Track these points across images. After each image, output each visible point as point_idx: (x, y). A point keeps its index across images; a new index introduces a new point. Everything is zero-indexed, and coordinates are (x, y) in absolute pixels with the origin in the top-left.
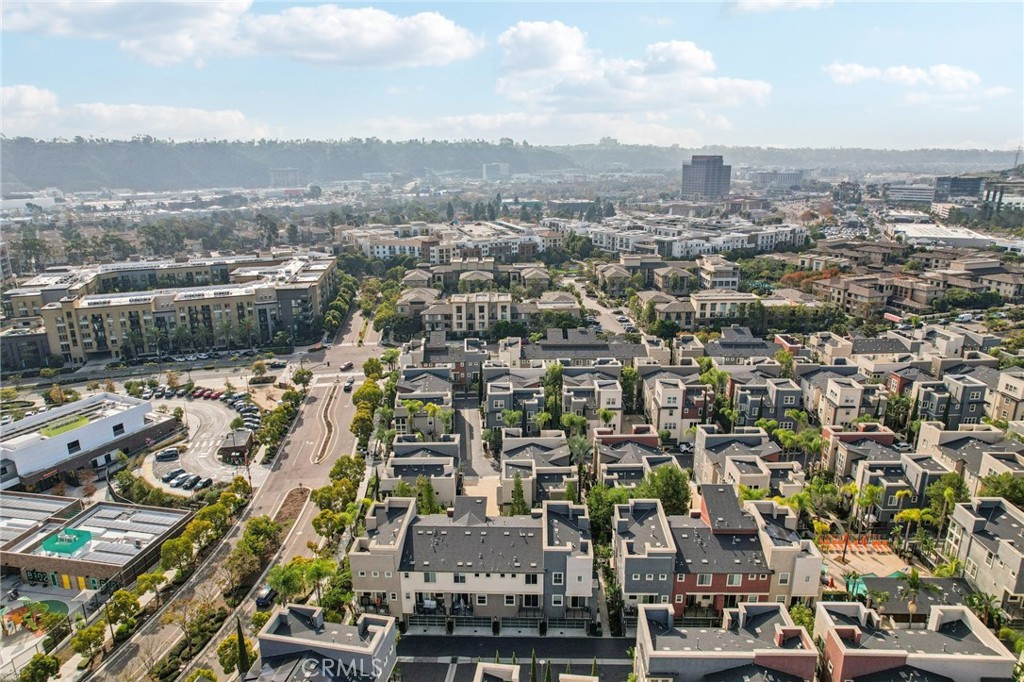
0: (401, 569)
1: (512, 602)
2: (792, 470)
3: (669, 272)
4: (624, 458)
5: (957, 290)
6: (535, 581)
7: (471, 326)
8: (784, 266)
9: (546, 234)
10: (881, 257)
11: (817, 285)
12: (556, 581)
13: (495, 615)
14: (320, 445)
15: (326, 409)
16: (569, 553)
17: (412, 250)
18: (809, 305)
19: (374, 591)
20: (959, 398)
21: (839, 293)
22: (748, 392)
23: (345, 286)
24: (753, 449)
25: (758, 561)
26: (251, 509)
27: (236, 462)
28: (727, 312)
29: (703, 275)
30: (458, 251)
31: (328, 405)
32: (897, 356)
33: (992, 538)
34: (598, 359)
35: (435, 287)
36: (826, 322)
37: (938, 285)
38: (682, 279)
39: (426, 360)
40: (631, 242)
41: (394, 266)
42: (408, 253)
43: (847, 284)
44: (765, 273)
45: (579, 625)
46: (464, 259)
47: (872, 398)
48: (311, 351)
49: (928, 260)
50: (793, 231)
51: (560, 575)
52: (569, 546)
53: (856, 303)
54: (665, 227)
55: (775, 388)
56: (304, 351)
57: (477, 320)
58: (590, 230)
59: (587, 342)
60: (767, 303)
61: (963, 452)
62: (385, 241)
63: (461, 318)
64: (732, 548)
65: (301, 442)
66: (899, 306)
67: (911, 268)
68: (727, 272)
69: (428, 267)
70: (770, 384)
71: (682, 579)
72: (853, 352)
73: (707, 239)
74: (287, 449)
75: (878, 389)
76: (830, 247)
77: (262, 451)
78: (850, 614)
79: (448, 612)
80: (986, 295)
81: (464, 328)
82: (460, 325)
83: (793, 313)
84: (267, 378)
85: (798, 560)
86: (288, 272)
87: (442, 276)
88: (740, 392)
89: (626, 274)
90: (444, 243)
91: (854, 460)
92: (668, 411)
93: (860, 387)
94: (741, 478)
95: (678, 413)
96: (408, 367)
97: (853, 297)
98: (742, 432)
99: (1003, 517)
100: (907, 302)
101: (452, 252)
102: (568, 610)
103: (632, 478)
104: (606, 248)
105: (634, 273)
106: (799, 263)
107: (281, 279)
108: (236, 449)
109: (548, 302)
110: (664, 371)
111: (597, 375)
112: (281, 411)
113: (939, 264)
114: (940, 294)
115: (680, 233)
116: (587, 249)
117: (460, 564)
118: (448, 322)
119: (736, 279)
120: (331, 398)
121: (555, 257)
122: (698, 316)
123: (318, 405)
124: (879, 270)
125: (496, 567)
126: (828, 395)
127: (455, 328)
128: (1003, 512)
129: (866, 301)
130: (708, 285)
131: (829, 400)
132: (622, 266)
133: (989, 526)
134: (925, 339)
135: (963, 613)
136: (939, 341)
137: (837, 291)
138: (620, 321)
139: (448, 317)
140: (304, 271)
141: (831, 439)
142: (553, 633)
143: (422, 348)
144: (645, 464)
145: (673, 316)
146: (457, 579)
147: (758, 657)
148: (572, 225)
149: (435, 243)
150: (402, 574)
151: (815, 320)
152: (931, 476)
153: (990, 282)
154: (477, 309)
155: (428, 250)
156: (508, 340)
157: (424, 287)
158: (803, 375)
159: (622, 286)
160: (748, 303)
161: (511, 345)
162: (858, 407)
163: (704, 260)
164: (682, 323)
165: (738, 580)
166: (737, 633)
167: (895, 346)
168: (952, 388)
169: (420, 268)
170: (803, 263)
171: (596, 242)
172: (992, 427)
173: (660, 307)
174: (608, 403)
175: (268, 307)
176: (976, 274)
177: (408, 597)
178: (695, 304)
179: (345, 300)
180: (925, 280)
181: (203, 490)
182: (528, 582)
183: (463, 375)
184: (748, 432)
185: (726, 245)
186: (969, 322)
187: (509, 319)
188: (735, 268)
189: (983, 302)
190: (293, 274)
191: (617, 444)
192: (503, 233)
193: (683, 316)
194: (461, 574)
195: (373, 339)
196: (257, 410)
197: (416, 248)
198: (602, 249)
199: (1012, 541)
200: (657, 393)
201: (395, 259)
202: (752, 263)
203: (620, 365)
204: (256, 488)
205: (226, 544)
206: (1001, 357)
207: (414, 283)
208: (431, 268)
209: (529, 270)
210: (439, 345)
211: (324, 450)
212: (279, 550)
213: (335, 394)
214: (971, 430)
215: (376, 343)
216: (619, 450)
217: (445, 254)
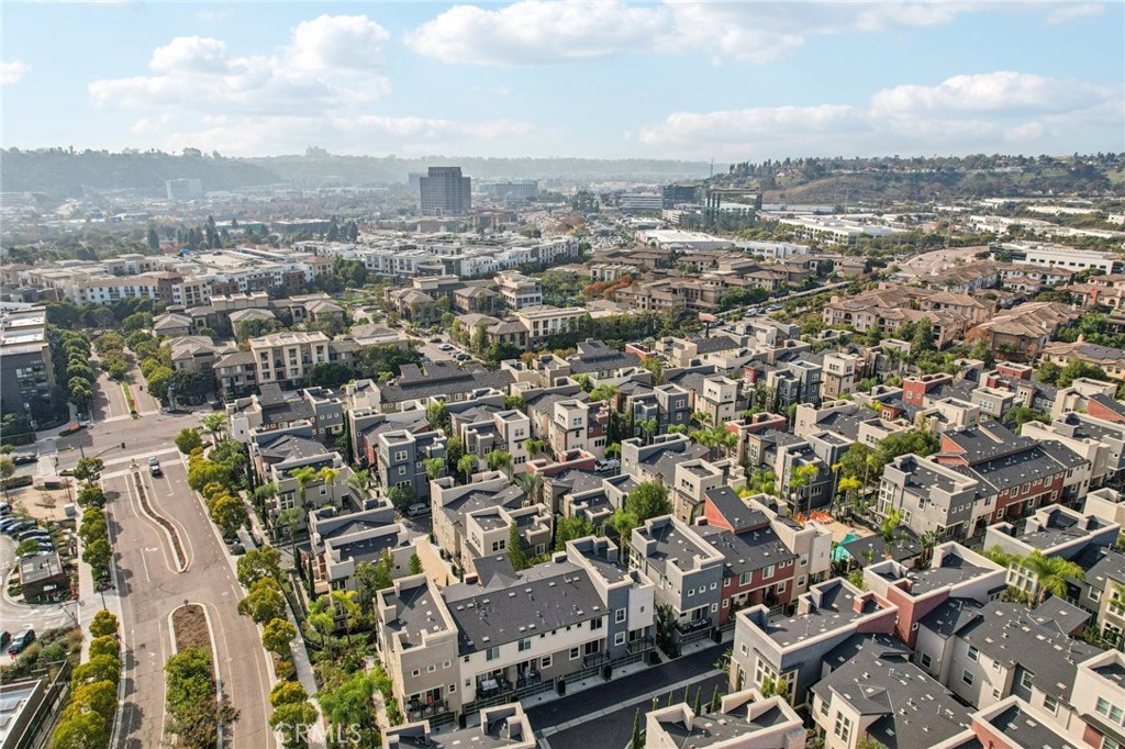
0: (460, 654)
1: (577, 654)
2: (729, 466)
3: (475, 291)
4: (576, 487)
5: (735, 288)
6: (600, 625)
7: (281, 375)
9: (311, 261)
10: (653, 263)
11: (620, 293)
12: (619, 618)
13: (559, 674)
14: (168, 548)
15: (145, 504)
16: (631, 586)
17: (144, 290)
19: (424, 692)
20: (804, 381)
21: (644, 299)
22: (641, 402)
23: (73, 344)
24: (687, 454)
25: (782, 549)
26: (130, 651)
27: (55, 599)
28: (559, 328)
29: (505, 292)
30: (209, 287)
31: (143, 497)
32: (737, 352)
33: (919, 486)
34: (475, 391)
35: (204, 334)
36: (646, 329)
37: (718, 284)
38: (489, 298)
40: (413, 264)
41: (124, 313)
43: (648, 289)
44: (564, 286)
45: (637, 658)
46: (228, 296)
48: (63, 434)
49: (694, 263)
50: (568, 243)
51: (622, 612)
52: (628, 579)
53: (660, 308)
54: (441, 245)
55: (667, 394)
56: (53, 435)
57: (288, 366)
58: (359, 253)
59: (450, 375)
60: (594, 315)
62: (98, 282)
64: (757, 543)
65: (137, 551)
66: (693, 307)
67: (690, 272)
68: (531, 288)
69: (182, 310)
70: (658, 391)
71: (729, 583)
72: (702, 352)
73: (492, 254)
74: (123, 565)
75: (744, 382)
76: (609, 256)
77: (85, 574)
79: (514, 687)
80: (754, 290)
81: (273, 378)
83: (618, 322)
84: (16, 479)
85: (815, 539)
87: (204, 320)
88: (634, 403)
89: (429, 298)
90: (188, 279)
91: (770, 447)
92: (574, 433)
95: (583, 434)
96: (258, 432)
97: (657, 302)
98: (663, 440)
99: (918, 468)
100: (699, 302)
101: (201, 290)
102: (628, 646)
103: (600, 503)
104: (383, 272)
105: (435, 296)
106: (591, 274)
108: (48, 581)
109: (366, 337)
110: (549, 393)
111: (483, 408)
113: (704, 266)
114: (724, 293)
115: (460, 251)
116: (361, 275)
117: (522, 629)
118: (250, 373)
119: (540, 295)
120: (140, 488)
122: (531, 335)
123: (127, 500)
124: (665, 275)
125: (560, 621)
126: (706, 394)
128: (916, 465)
129: (670, 304)
130: (514, 304)
131: (708, 400)
132: (418, 290)
133: (913, 478)
134: (746, 334)
135: (953, 547)
136: (758, 334)
137: (641, 298)
138: (444, 350)
141: (740, 433)
142: (617, 674)
143: (257, 407)
145: (508, 338)
146: (521, 648)
147: (860, 626)
148: (336, 248)
149: (179, 280)
150: (462, 658)
151: (636, 327)
152: (839, 449)
153: (754, 279)
154: (287, 354)
155: (170, 290)
156: (353, 383)
157: (185, 335)
159: (427, 310)
160: (578, 317)
161: (361, 389)
162: (734, 402)
163: (503, 277)
164: (517, 344)
165: (771, 572)
166: (817, 613)
167: (727, 344)
168: (797, 374)
169: (171, 312)
170: (595, 273)
172: (847, 401)
173: (490, 329)
174: (516, 435)
176: (741, 272)
177: (468, 684)
178: (528, 324)
180: (707, 280)
181: (28, 649)
182: (593, 628)
184: (670, 439)
185: (513, 260)
186: (755, 316)
187: (327, 360)
188: (537, 283)
189: (757, 297)
191: (559, 473)
192: (257, 262)
193: (517, 337)
194: (525, 640)
195: (151, 408)
196: (36, 524)
197: (150, 288)
198: (379, 273)
200: (558, 417)
201: (122, 303)
202: (547, 277)
203: (501, 394)
205: (126, 705)
206: (811, 342)
207: (172, 332)
208: (187, 311)
209: (314, 303)
210: (275, 400)
211: (180, 554)
212: (218, 687)
213: (143, 483)
214: (832, 406)
215: (157, 412)
216: (566, 479)
217: (193, 292)
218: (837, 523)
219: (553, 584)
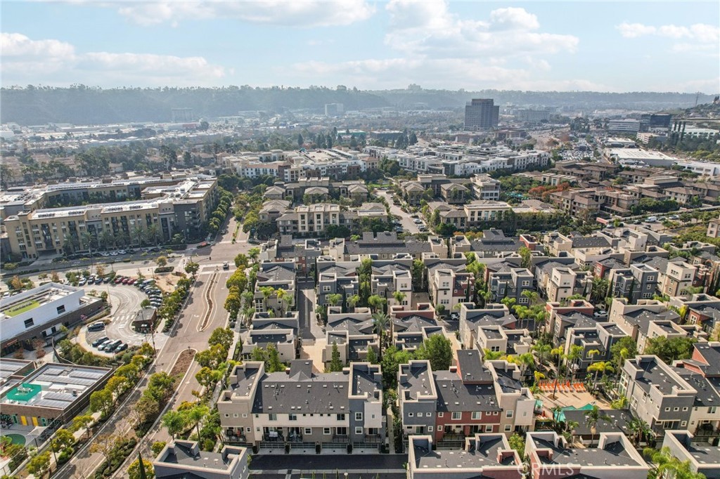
0: (253, 412)
1: (329, 432)
2: (523, 335)
3: (451, 187)
4: (410, 328)
5: (648, 199)
6: (343, 419)
7: (311, 229)
8: (531, 181)
9: (366, 159)
10: (599, 174)
11: (553, 196)
12: (357, 418)
13: (318, 441)
14: (203, 316)
15: (209, 291)
16: (366, 400)
17: (272, 171)
18: (546, 211)
19: (236, 427)
20: (640, 280)
21: (568, 202)
22: (498, 278)
23: (224, 199)
24: (498, 320)
25: (492, 403)
26: (155, 366)
27: (145, 331)
28: (489, 217)
29: (475, 188)
30: (304, 172)
31: (210, 288)
32: (601, 250)
33: (647, 383)
34: (397, 254)
35: (287, 199)
36: (558, 223)
37: (636, 195)
38: (460, 192)
39: (278, 255)
40: (426, 165)
41: (259, 182)
42: (269, 173)
43: (573, 195)
44: (518, 187)
45: (374, 446)
46: (308, 178)
47: (582, 281)
48: (199, 247)
49: (630, 176)
50: (539, 156)
51: (360, 414)
52: (366, 395)
53: (579, 209)
54: (450, 153)
55: (516, 275)
56: (194, 247)
57: (316, 224)
58: (398, 155)
59: (390, 242)
60: (517, 211)
61: (638, 320)
62: (253, 165)
63: (304, 223)
64: (476, 394)
65: (191, 315)
66: (608, 210)
67: (619, 183)
68: (492, 187)
69: (283, 185)
70: (513, 271)
71: (441, 415)
72: (573, 247)
73: (479, 162)
74: (181, 321)
75: (586, 274)
76: (565, 167)
77: (163, 322)
78: (548, 439)
79: (285, 440)
80: (667, 202)
81: (307, 230)
82: (304, 228)
83: (535, 217)
84: (167, 268)
85: (518, 402)
86: (183, 190)
87: (292, 191)
88: (493, 278)
89: (421, 188)
90: (294, 167)
91: (566, 326)
92: (443, 292)
93: (573, 274)
94: (488, 342)
95: (450, 293)
96: (265, 262)
97: (577, 205)
98: (491, 307)
99: (655, 368)
100: (614, 207)
101: (300, 173)
102: (366, 436)
103: (415, 341)
104: (408, 168)
105: (427, 187)
106: (542, 180)
107: (178, 196)
108: (144, 322)
109: (366, 211)
110: (442, 262)
111: (396, 265)
112: (177, 293)
113: (638, 179)
114: (636, 202)
115: (460, 157)
116: (395, 169)
117: (293, 408)
118: (295, 225)
119: (498, 192)
120: (212, 282)
121: (372, 176)
122: (469, 220)
123: (203, 288)
124: (597, 185)
125: (317, 410)
126: (553, 279)
127: (300, 230)
128: (655, 365)
129: (586, 207)
130: (479, 196)
131: (553, 282)
132: (418, 182)
133: (646, 375)
134: (622, 237)
135: (620, 437)
136: (631, 238)
137: (566, 200)
138: (416, 223)
139: (295, 222)
140: (194, 189)
141: (551, 312)
142: (356, 451)
143: (275, 247)
144: (424, 332)
145: (452, 221)
146: (291, 418)
147: (484, 471)
148: (386, 152)
149: (288, 167)
150: (254, 415)
151: (550, 222)
152: (614, 338)
153: (671, 193)
154: (315, 217)
155: (283, 172)
156: (336, 240)
157: (279, 199)
158: (537, 265)
159: (419, 197)
160: (504, 211)
161: (338, 244)
162: (572, 288)
163: (476, 178)
164: (458, 226)
165: (479, 416)
166: (473, 453)
167: (602, 242)
168: (636, 274)
169: (277, 185)
170: (545, 179)
171: (402, 164)
173: (443, 214)
174: (402, 287)
175: (168, 217)
176: (661, 187)
177: (258, 430)
178: (467, 213)
179: (223, 210)
180: (627, 192)
181: (121, 352)
182: (339, 418)
183: (304, 265)
184: (496, 307)
185: (492, 166)
186: (654, 222)
187: (338, 223)
188: (497, 184)
189: (666, 207)
190: (186, 191)
191: (406, 317)
192: (338, 159)
193: (459, 220)
194: (293, 415)
195: (243, 238)
196: (160, 292)
197: (275, 170)
198: (406, 169)
199: (658, 385)
200: (436, 279)
201: (260, 178)
202: (510, 180)
203: (412, 258)
204: (158, 350)
205: (137, 391)
206: (671, 250)
207: (272, 197)
208: (285, 185)
209: (354, 186)
210: (287, 245)
211: (206, 321)
212: (174, 395)
213: (214, 281)
214: (645, 304)
215: (245, 241)
216: (407, 322)
217: (295, 174)
218: (588, 394)
219: (326, 386)
